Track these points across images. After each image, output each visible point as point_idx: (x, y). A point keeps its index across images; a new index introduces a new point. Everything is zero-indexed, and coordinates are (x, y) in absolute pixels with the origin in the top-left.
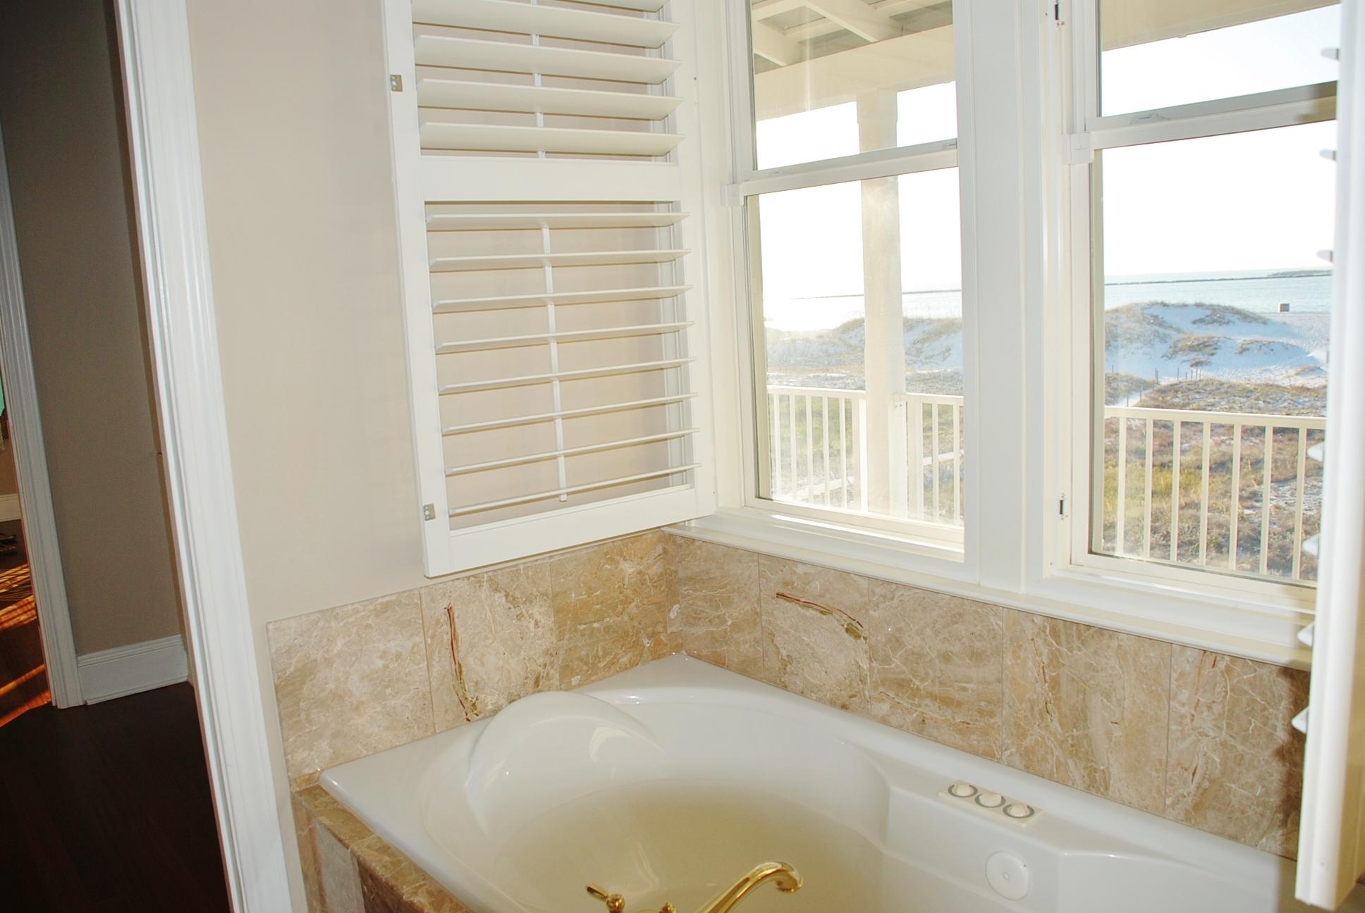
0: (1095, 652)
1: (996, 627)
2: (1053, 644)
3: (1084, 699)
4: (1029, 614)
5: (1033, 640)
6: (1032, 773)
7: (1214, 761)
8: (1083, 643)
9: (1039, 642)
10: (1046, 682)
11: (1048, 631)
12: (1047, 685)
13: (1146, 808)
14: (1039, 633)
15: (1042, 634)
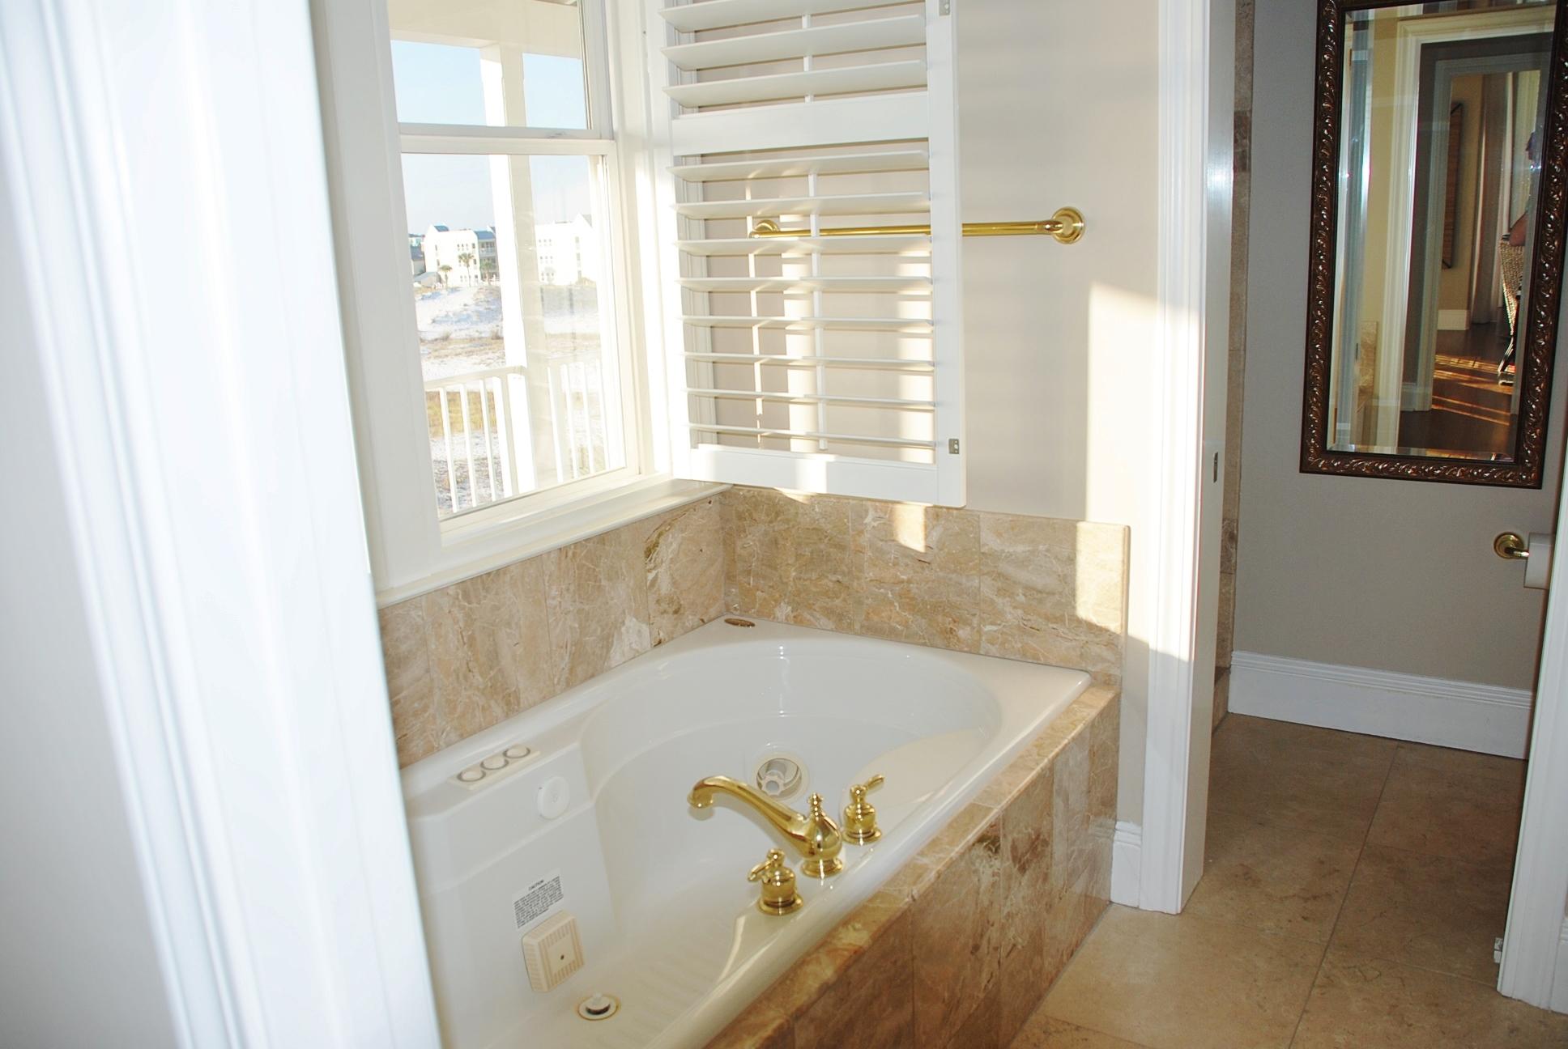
0: (497, 594)
1: (418, 619)
2: (465, 606)
3: (494, 640)
4: (442, 591)
5: (450, 612)
6: (467, 737)
7: (575, 628)
8: (487, 590)
9: (455, 610)
10: (464, 644)
11: (460, 597)
12: (466, 646)
13: (545, 698)
14: (454, 603)
15: (457, 603)
